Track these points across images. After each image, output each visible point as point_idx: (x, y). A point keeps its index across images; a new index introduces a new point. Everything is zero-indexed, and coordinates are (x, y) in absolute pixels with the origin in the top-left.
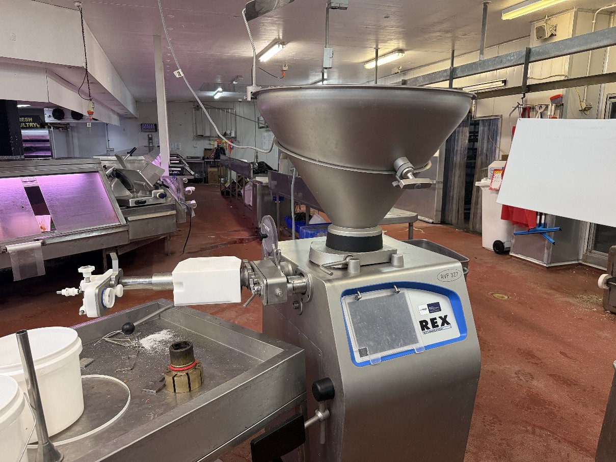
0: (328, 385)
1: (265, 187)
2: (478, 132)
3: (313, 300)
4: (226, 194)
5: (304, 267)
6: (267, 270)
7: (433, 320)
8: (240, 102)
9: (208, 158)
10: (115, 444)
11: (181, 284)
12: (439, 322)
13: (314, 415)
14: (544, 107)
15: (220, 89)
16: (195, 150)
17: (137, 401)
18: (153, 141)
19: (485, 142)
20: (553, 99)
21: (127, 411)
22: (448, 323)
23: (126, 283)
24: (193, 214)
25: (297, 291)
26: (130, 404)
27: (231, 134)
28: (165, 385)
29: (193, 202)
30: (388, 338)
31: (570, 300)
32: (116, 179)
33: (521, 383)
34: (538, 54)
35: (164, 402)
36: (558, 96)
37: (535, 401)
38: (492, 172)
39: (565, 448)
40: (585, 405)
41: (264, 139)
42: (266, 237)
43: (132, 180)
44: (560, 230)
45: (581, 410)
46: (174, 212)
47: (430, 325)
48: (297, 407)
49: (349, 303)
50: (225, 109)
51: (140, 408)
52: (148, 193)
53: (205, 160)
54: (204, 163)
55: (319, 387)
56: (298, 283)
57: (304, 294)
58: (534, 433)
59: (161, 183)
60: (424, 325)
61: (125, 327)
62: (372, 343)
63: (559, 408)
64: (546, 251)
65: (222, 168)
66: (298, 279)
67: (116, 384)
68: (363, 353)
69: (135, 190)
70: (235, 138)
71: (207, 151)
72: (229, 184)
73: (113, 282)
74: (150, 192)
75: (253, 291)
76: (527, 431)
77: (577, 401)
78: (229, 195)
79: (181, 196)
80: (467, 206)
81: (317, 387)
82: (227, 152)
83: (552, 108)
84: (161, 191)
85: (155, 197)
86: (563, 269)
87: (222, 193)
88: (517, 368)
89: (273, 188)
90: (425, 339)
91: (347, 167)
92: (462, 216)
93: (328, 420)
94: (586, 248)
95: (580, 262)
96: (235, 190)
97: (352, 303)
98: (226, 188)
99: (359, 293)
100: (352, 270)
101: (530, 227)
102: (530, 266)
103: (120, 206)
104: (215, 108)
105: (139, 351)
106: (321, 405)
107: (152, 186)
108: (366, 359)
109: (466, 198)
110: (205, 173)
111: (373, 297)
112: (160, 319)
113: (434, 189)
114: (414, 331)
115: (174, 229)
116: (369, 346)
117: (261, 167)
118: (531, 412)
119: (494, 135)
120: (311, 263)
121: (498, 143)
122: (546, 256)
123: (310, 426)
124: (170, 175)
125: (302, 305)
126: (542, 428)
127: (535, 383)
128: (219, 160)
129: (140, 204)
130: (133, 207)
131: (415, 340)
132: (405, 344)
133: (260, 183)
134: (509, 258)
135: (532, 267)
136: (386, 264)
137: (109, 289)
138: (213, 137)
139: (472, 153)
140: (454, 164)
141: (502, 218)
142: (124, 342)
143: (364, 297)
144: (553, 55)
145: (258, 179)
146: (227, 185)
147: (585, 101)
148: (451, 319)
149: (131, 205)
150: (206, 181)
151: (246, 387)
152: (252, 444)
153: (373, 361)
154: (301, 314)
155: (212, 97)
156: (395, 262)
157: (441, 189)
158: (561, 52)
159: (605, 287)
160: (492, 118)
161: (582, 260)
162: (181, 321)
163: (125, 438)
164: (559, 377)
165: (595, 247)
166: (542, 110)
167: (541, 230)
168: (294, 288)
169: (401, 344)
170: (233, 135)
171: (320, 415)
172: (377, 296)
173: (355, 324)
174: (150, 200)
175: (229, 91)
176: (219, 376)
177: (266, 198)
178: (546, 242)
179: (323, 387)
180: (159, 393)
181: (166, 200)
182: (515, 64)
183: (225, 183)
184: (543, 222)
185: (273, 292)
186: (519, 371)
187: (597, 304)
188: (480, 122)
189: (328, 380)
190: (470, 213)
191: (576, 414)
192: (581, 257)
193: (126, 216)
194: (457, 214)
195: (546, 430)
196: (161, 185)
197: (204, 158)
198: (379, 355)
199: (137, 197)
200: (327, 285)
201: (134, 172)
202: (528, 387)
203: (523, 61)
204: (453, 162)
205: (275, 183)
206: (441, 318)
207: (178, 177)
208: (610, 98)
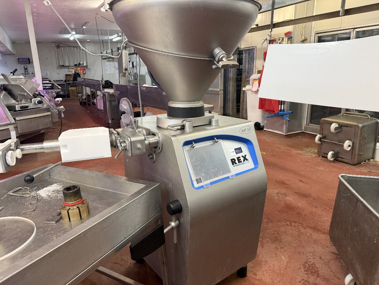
0: (177, 204)
1: (112, 96)
2: (242, 59)
3: (162, 151)
4: (83, 104)
5: (154, 129)
6: (129, 133)
7: (238, 158)
8: (88, 42)
9: (68, 81)
10: (30, 258)
11: (65, 146)
12: (242, 159)
13: (169, 225)
14: (281, 39)
15: (74, 33)
16: (59, 75)
17: (41, 230)
18: (28, 71)
19: (247, 63)
20: (286, 34)
21: (35, 238)
22: (247, 160)
23: (23, 149)
24: (63, 116)
25: (151, 146)
26: (37, 232)
27: (83, 64)
28: (61, 217)
29: (62, 107)
30: (213, 170)
31: (300, 152)
32: (4, 92)
33: (280, 199)
34: (279, 3)
35: (62, 228)
36: (289, 33)
37: (289, 208)
38: (252, 81)
39: (309, 231)
40: (316, 207)
41: (107, 67)
42: (124, 113)
43: (16, 92)
44: (292, 112)
45: (314, 210)
46: (49, 113)
47: (237, 161)
48: (157, 221)
49: (188, 151)
50: (78, 47)
51: (45, 234)
52: (29, 101)
53: (67, 82)
54: (66, 84)
55: (172, 206)
56: (152, 140)
57: (156, 147)
58: (291, 225)
59: (38, 93)
60: (233, 161)
61: (27, 178)
62: (203, 175)
63: (303, 210)
64: (285, 126)
65: (79, 87)
66: (152, 137)
67: (23, 221)
68: (198, 181)
69: (19, 99)
70: (86, 66)
71: (68, 76)
72: (85, 97)
73: (13, 147)
74: (31, 100)
75: (120, 148)
76: (287, 225)
77: (311, 205)
78: (86, 104)
79: (52, 104)
80: (238, 104)
81: (170, 206)
82: (82, 76)
83: (286, 39)
84: (39, 99)
85: (35, 103)
86: (294, 136)
87: (81, 103)
88: (276, 191)
89: (117, 95)
90: (235, 170)
91: (182, 55)
92: (235, 110)
93: (178, 227)
94: (305, 123)
95: (303, 131)
96: (90, 100)
97: (189, 150)
98: (83, 100)
99: (193, 143)
100: (187, 129)
101: (276, 112)
102: (276, 135)
103: (9, 111)
104: (70, 46)
105: (38, 199)
106: (174, 218)
107: (32, 95)
108: (201, 184)
109: (237, 98)
110: (67, 91)
111: (202, 146)
112: (50, 177)
113: (218, 94)
114: (228, 165)
115: (50, 125)
116: (202, 176)
117: (106, 84)
118: (288, 214)
119: (252, 59)
120: (158, 127)
121: (255, 64)
122: (284, 128)
123: (168, 232)
124: (44, 89)
125: (154, 155)
126: (295, 222)
127: (288, 198)
128: (77, 82)
129: (24, 108)
130: (19, 111)
131: (229, 171)
132: (223, 174)
133: (108, 93)
134: (264, 132)
135: (277, 135)
136: (208, 125)
137: (10, 152)
138: (71, 66)
139: (240, 72)
140: (229, 78)
141: (259, 108)
142: (25, 194)
143: (197, 146)
144: (287, 4)
145: (106, 90)
146: (84, 97)
147: (303, 35)
148: (248, 157)
149: (17, 110)
150: (68, 96)
151: (123, 210)
152: (130, 248)
153: (206, 185)
154: (154, 162)
155: (68, 39)
156: (214, 123)
157: (222, 94)
158: (292, 2)
159: (319, 142)
160: (250, 48)
161: (304, 130)
162: (67, 177)
163: (37, 253)
164: (300, 193)
165: (311, 122)
166: (280, 41)
167: (282, 114)
168: (150, 144)
169: (221, 174)
170: (85, 65)
171: (173, 224)
172: (205, 145)
173: (192, 163)
174: (31, 106)
175: (80, 34)
176: (101, 207)
177: (113, 103)
178: (285, 121)
179: (174, 205)
180: (57, 223)
181: (43, 105)
182: (266, 10)
183: (82, 97)
184: (282, 109)
185: (135, 147)
186: (278, 192)
187: (314, 153)
188: (243, 51)
189: (177, 201)
190: (240, 108)
191: (312, 212)
192: (303, 128)
193: (14, 117)
194: (232, 109)
195: (298, 223)
196: (38, 95)
197: (65, 81)
198: (209, 182)
199: (21, 104)
200: (173, 139)
201: (17, 86)
202: (284, 201)
203: (270, 8)
204: (228, 77)
205: (119, 92)
206: (242, 156)
207: (50, 91)
208: (317, 34)
